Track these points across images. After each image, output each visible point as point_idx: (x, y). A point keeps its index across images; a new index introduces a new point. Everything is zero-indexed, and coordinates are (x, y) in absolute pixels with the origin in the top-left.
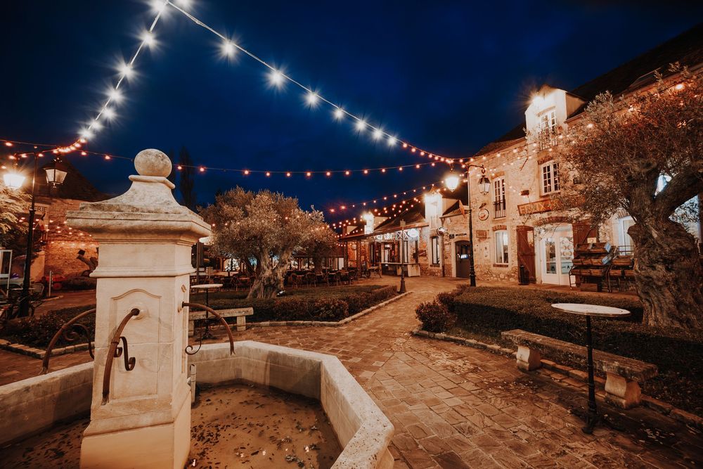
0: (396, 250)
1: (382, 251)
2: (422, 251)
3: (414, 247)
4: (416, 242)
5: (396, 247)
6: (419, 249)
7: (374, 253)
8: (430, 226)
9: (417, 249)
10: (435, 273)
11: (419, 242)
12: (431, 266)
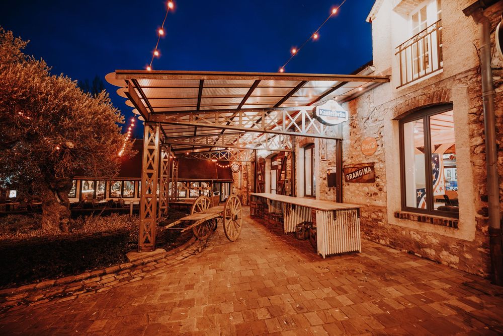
0: (289, 169)
1: (267, 171)
2: (359, 167)
3: (332, 157)
4: (339, 141)
5: (289, 162)
6: (347, 161)
7: (256, 176)
8: (395, 80)
9: (340, 161)
10: (419, 246)
11: (346, 142)
12: (397, 215)
